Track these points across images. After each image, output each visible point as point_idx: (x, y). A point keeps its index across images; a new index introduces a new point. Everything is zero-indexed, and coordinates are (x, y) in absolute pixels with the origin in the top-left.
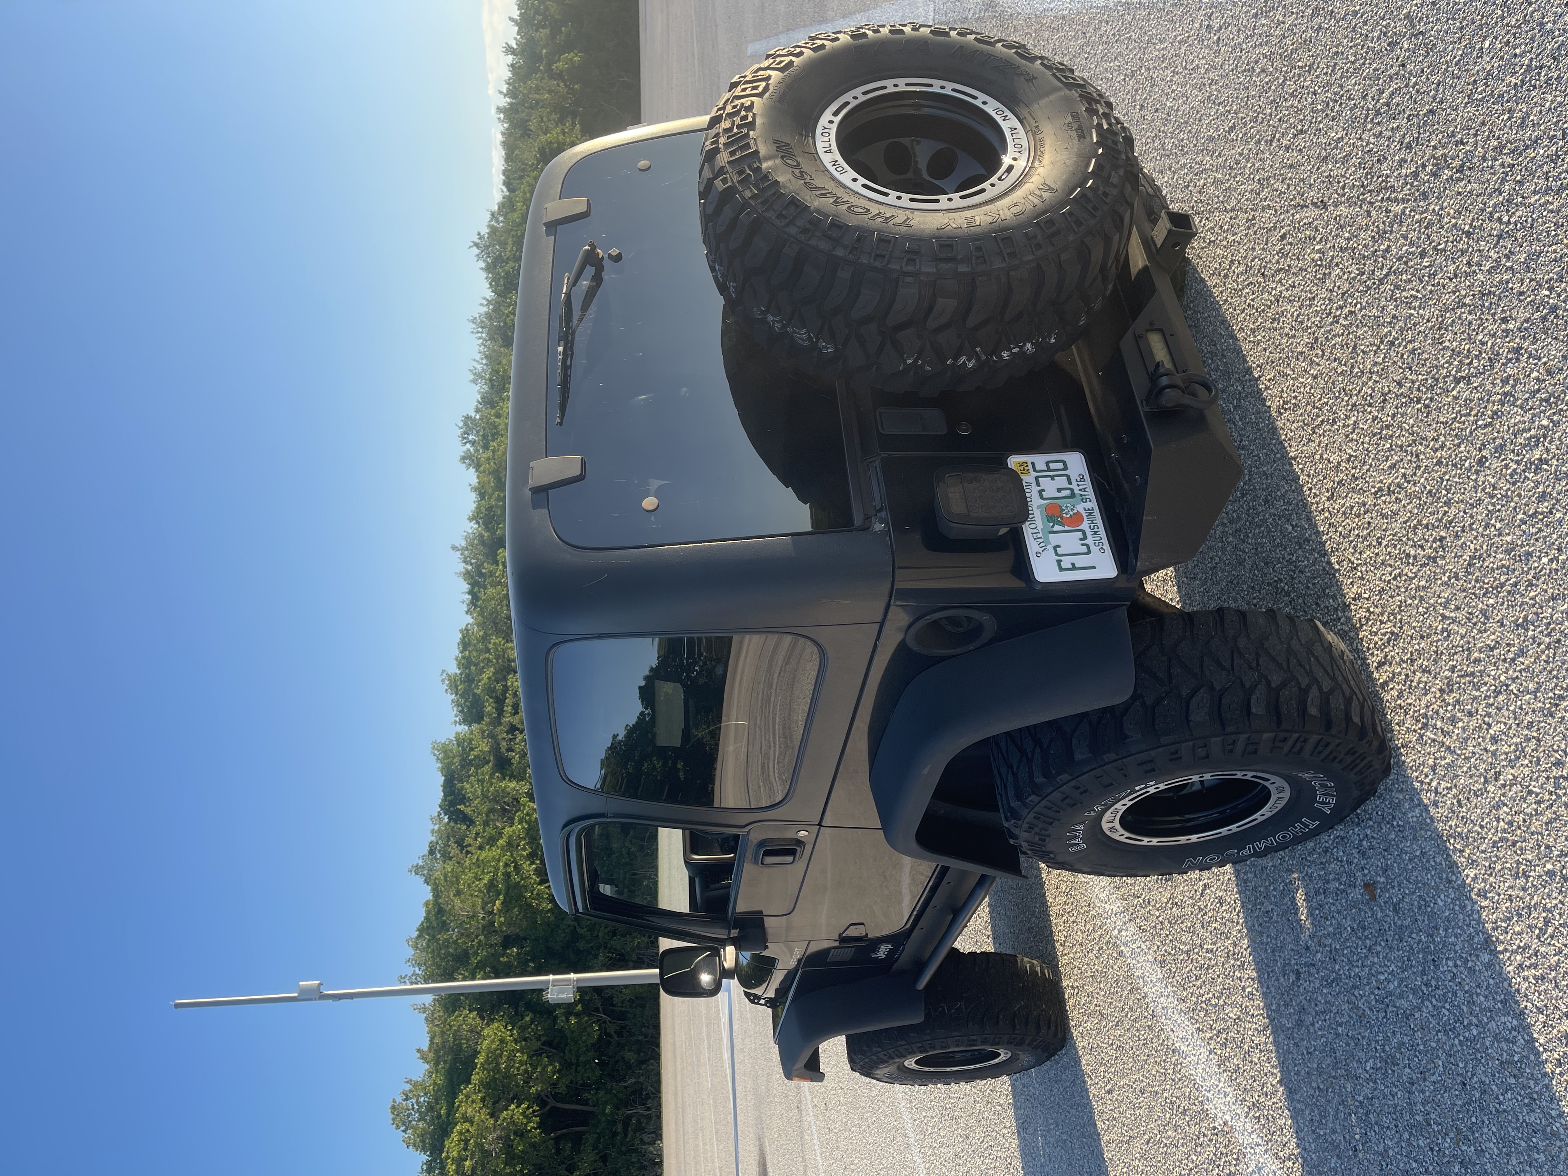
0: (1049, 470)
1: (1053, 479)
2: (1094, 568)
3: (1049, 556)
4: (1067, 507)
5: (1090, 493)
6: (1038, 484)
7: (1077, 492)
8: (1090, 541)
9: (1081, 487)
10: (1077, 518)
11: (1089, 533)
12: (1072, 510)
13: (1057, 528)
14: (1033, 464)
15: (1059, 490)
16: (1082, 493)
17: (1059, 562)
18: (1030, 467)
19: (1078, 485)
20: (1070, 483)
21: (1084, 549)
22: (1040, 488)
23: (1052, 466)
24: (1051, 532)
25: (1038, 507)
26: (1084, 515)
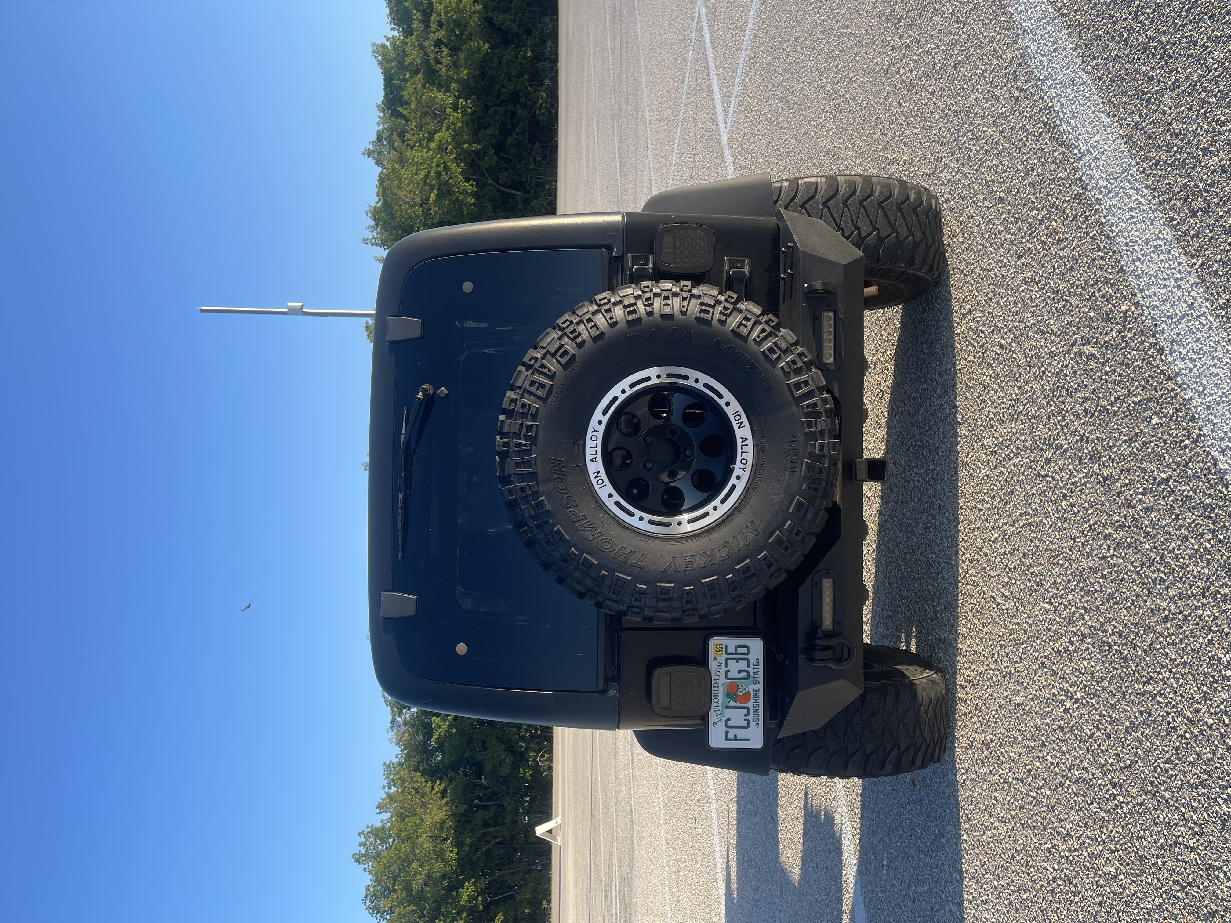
0: (736, 654)
1: (737, 662)
2: (748, 740)
3: (721, 727)
4: (742, 686)
5: (761, 679)
6: (726, 666)
7: (751, 674)
8: (750, 717)
9: (756, 670)
10: (746, 697)
11: (752, 710)
12: (745, 689)
13: (732, 704)
14: (726, 647)
15: (740, 672)
16: (755, 676)
17: (727, 732)
18: (724, 650)
19: (754, 669)
20: (748, 667)
21: (745, 724)
22: (727, 669)
23: (740, 650)
24: (727, 707)
25: (723, 685)
26: (752, 695)
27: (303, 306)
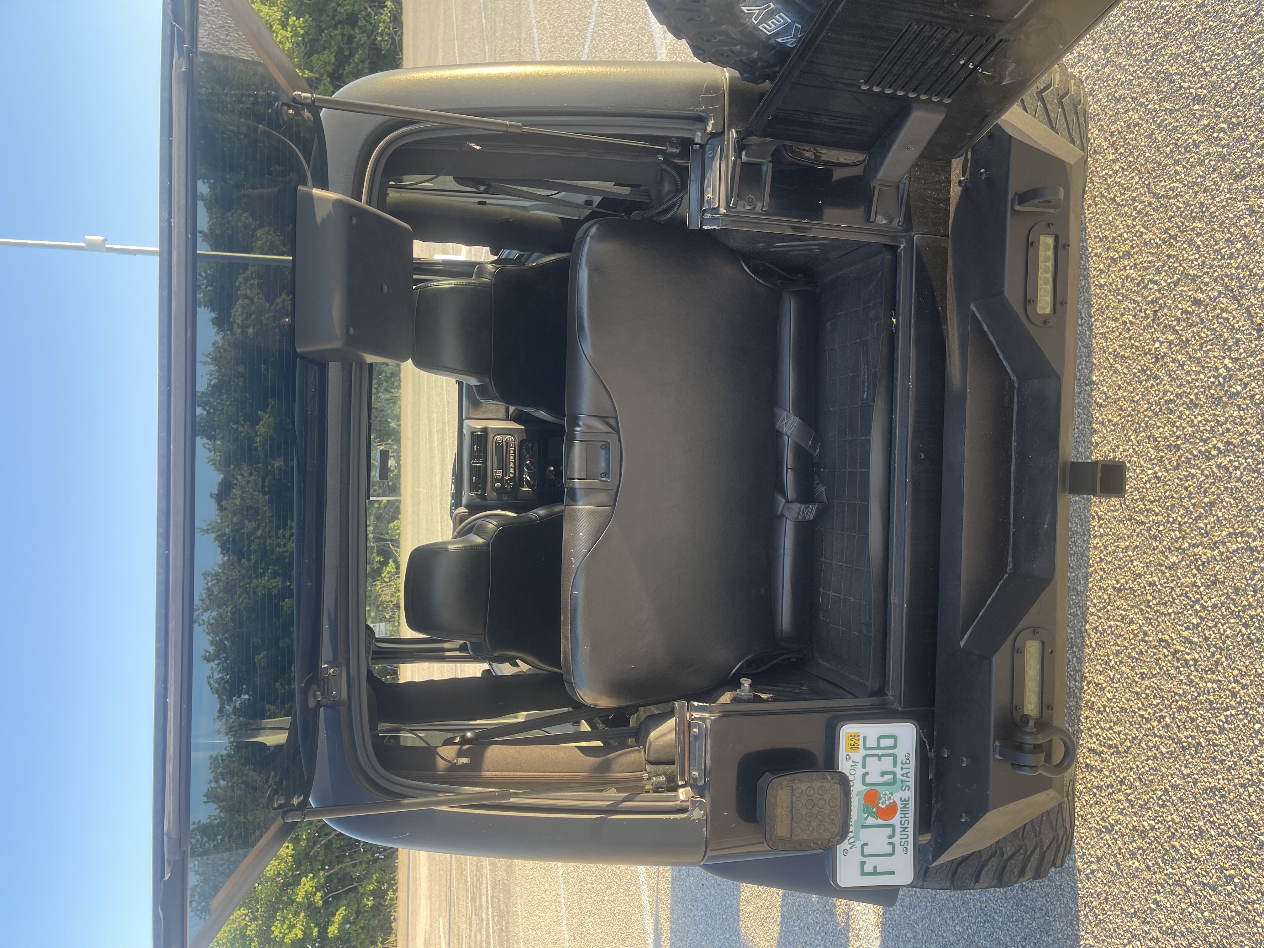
0: (879, 747)
1: (880, 760)
2: (893, 873)
3: (855, 856)
4: (885, 794)
5: (912, 784)
6: (864, 766)
7: (899, 776)
8: (896, 840)
9: (905, 771)
10: (891, 811)
11: (898, 830)
12: (889, 798)
13: (871, 821)
14: (865, 738)
15: (883, 774)
16: (904, 778)
17: (863, 863)
18: (861, 742)
19: (902, 768)
20: (895, 765)
21: (889, 849)
22: (864, 771)
23: (885, 743)
24: (864, 827)
25: (858, 794)
26: (899, 806)
27: (105, 240)
